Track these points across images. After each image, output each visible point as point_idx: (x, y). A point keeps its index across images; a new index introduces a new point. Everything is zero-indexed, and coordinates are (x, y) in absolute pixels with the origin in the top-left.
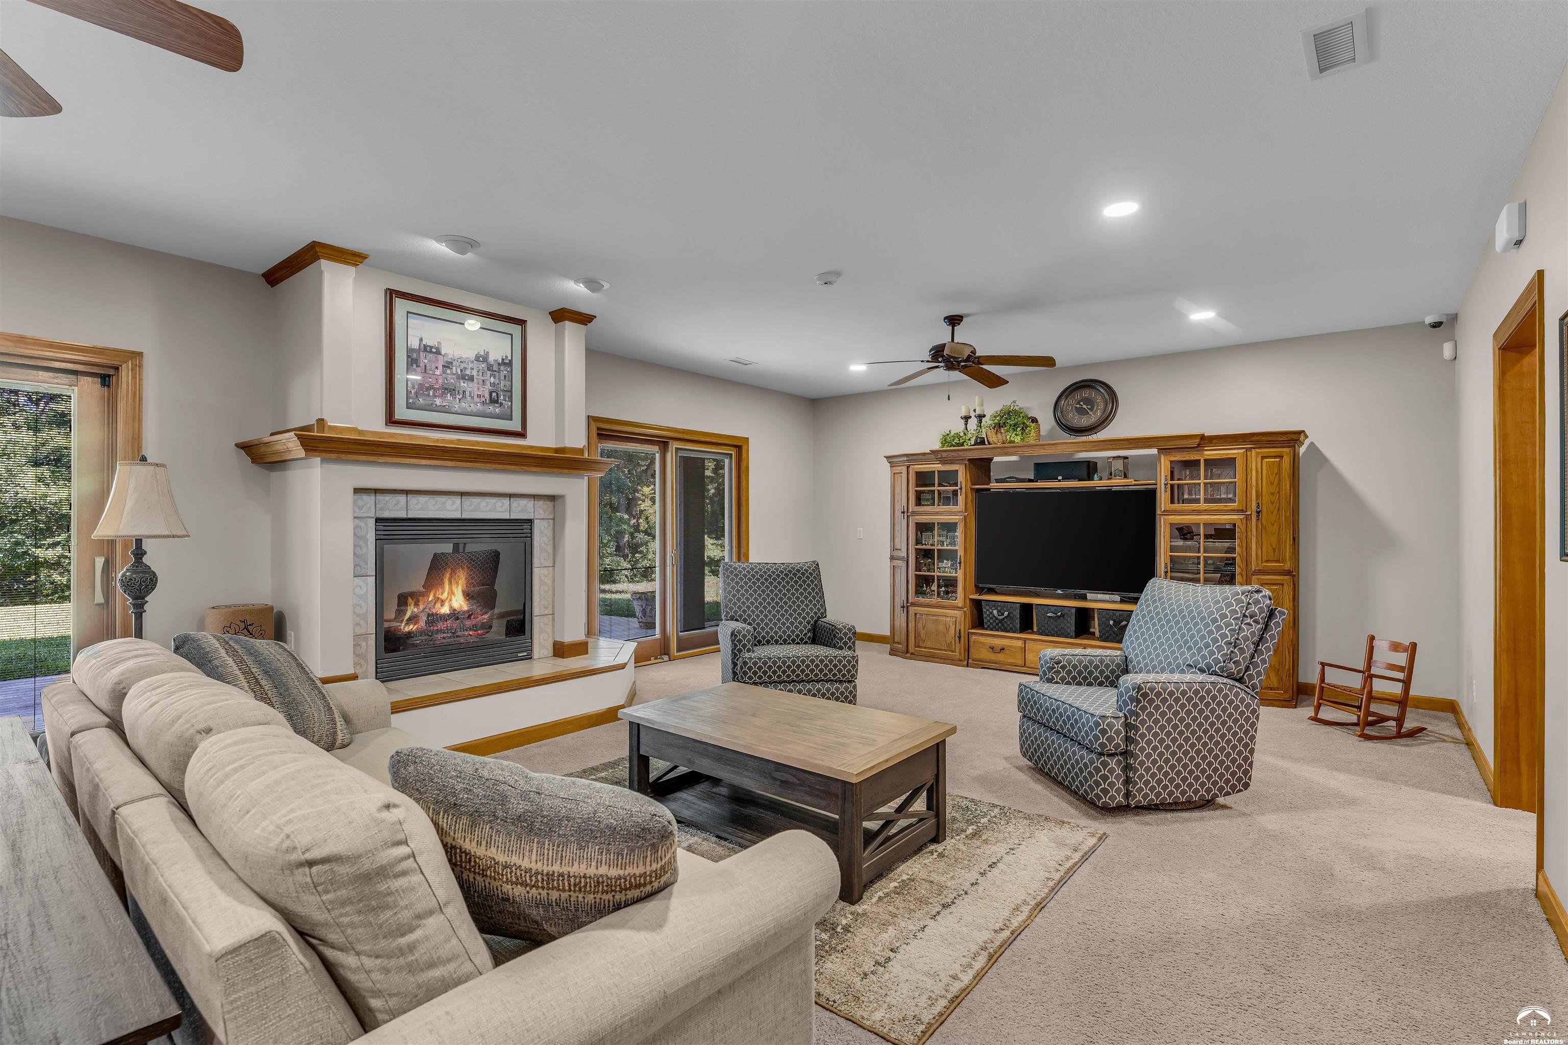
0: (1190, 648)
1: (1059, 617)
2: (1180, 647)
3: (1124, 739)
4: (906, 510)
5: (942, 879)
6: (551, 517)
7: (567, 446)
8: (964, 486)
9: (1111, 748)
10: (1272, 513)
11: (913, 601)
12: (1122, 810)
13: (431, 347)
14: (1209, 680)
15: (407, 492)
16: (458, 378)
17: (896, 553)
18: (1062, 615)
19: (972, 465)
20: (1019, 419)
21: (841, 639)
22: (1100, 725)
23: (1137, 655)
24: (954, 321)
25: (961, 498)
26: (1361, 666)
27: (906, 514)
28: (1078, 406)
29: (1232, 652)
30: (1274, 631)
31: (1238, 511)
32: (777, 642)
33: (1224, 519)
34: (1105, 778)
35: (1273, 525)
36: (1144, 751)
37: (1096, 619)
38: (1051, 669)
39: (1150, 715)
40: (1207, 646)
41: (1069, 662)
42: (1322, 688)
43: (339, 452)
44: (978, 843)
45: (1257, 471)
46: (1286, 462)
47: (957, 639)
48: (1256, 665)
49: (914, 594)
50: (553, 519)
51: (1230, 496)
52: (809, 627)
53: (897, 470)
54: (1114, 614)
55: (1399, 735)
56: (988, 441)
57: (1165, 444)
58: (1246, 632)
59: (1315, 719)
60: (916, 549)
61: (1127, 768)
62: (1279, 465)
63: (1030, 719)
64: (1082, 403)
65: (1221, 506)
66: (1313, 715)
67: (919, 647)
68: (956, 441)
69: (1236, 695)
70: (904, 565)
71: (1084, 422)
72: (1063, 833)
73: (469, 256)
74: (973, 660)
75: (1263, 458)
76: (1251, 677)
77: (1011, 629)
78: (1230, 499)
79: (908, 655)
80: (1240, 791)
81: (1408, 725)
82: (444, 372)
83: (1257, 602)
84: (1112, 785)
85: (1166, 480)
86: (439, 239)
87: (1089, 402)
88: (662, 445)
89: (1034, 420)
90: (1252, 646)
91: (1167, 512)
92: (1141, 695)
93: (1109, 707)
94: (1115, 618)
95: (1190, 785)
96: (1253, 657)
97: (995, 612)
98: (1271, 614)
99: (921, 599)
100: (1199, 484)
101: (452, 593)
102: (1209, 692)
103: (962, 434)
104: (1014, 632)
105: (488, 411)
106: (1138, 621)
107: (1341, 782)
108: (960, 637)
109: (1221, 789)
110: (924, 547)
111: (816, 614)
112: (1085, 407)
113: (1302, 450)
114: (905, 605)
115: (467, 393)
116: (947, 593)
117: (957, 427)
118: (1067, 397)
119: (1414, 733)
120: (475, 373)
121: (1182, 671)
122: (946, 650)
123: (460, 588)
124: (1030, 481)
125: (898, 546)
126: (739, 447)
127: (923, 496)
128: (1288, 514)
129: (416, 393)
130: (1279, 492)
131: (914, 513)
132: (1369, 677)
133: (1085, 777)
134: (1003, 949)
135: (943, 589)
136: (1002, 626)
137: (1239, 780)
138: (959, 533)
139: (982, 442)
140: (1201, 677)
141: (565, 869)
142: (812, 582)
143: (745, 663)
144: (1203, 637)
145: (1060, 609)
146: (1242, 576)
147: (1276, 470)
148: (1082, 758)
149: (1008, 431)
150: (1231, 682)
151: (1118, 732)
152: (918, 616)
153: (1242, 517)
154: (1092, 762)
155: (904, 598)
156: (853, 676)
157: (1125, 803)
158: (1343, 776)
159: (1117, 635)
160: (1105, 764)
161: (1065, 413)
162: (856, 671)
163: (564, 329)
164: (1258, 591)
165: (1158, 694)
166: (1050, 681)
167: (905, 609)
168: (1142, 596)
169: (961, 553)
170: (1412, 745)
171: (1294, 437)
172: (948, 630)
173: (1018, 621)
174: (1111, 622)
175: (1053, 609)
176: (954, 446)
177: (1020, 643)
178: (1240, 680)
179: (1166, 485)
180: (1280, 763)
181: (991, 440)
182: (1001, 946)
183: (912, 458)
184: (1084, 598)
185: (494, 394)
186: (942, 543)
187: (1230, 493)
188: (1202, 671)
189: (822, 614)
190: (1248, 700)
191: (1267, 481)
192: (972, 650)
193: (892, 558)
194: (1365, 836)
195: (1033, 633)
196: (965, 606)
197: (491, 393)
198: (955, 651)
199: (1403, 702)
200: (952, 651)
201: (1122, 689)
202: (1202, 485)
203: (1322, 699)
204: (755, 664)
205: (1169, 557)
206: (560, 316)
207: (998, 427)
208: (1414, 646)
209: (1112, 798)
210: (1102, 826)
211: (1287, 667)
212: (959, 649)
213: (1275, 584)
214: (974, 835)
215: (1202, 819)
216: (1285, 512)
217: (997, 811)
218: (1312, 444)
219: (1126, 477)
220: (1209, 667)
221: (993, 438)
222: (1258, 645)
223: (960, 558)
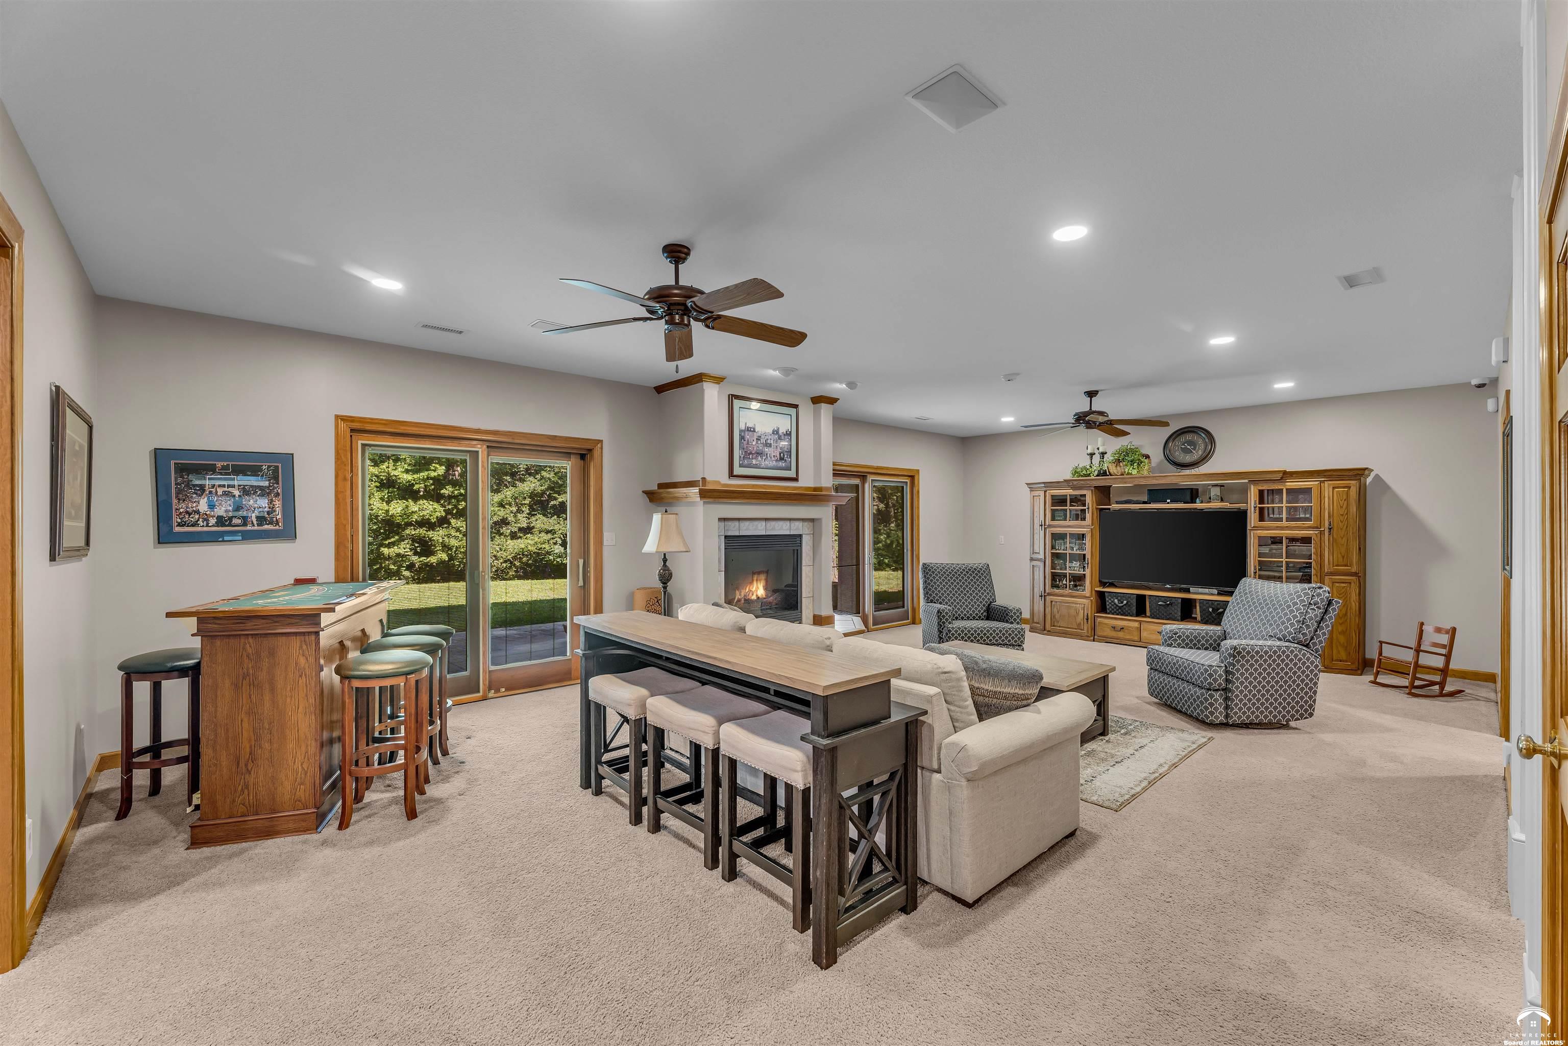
0: (1271, 625)
1: (1168, 605)
2: (1264, 624)
3: (1225, 680)
4: (1043, 524)
5: (1113, 752)
6: (812, 533)
7: (823, 486)
8: (1090, 506)
9: (1216, 686)
10: (1341, 529)
11: (1049, 592)
12: (1224, 725)
13: (751, 428)
14: (1284, 645)
15: (739, 519)
16: (764, 446)
17: (1035, 556)
18: (1171, 604)
19: (1096, 491)
20: (1136, 457)
21: (1012, 617)
22: (1208, 671)
23: (1232, 630)
24: (1091, 394)
25: (1088, 516)
26: (1413, 644)
27: (1043, 527)
28: (1183, 446)
29: (1301, 627)
30: (1332, 614)
31: (1313, 528)
32: (962, 618)
33: (1302, 534)
34: (1211, 705)
35: (1342, 538)
36: (1237, 688)
37: (1198, 607)
38: (1170, 638)
39: (1243, 666)
40: (1283, 623)
41: (1184, 633)
42: (1380, 660)
43: (715, 498)
44: (1130, 737)
45: (1329, 498)
46: (1353, 492)
47: (1085, 621)
48: (1318, 637)
49: (1050, 586)
50: (813, 534)
51: (1308, 516)
52: (984, 608)
53: (1036, 493)
54: (1212, 604)
55: (1441, 695)
56: (1109, 472)
57: (1255, 477)
58: (1311, 614)
59: (1374, 682)
60: (1052, 553)
61: (1227, 699)
62: (1348, 493)
63: (1156, 670)
64: (1186, 445)
65: (1299, 523)
66: (1373, 679)
67: (1054, 626)
68: (1084, 472)
69: (1304, 655)
70: (1041, 564)
71: (1188, 459)
72: (1185, 735)
73: (791, 377)
74: (1098, 637)
75: (1334, 488)
76: (1315, 644)
77: (1129, 613)
78: (1308, 518)
79: (1045, 632)
80: (1306, 718)
81: (1448, 688)
82: (757, 443)
83: (1318, 595)
84: (1216, 709)
85: (1255, 503)
86: (775, 370)
87: (1192, 443)
88: (862, 477)
89: (1147, 457)
90: (1315, 624)
91: (1255, 528)
92: (1236, 652)
93: (1215, 660)
94: (1214, 607)
95: (1271, 712)
96: (1316, 631)
97: (1116, 601)
98: (1330, 603)
99: (1056, 591)
100: (1282, 507)
101: (758, 588)
102: (1284, 652)
103: (1088, 467)
104: (1131, 616)
105: (779, 465)
106: (1234, 607)
107: (1387, 720)
108: (1087, 619)
109: (1293, 716)
110: (1058, 551)
111: (989, 599)
112: (1189, 447)
113: (1369, 480)
114: (1043, 594)
115: (768, 455)
116: (1076, 586)
117: (1085, 462)
118: (1174, 440)
119: (1452, 694)
120: (772, 442)
121: (1266, 639)
122: (1076, 629)
123: (762, 585)
124: (1145, 503)
125: (1037, 550)
126: (912, 477)
127: (1057, 514)
128: (1355, 530)
129: (743, 457)
130: (1347, 514)
131: (1050, 526)
132: (1418, 651)
133: (1197, 705)
134: (1156, 781)
135: (1072, 583)
136: (1121, 611)
137: (1306, 711)
138: (1088, 540)
139: (1105, 474)
140: (1278, 643)
141: (1002, 690)
142: (985, 577)
143: (950, 631)
144: (1280, 618)
145: (1168, 599)
146: (1317, 576)
147: (1345, 497)
148: (1195, 692)
149: (1126, 465)
150: (1300, 647)
151: (1220, 676)
152: (1053, 603)
153: (1317, 532)
154: (1202, 695)
155: (1042, 589)
156: (1022, 642)
157: (1226, 722)
158: (1388, 717)
159: (1215, 619)
160: (1211, 696)
161: (1172, 452)
162: (1024, 639)
163: (820, 408)
164: (1320, 588)
165: (1248, 653)
166: (1170, 645)
167: (1043, 598)
168: (1237, 590)
169: (1088, 556)
170: (1451, 702)
171: (1360, 472)
172: (1078, 614)
173: (1134, 608)
174: (1211, 610)
175: (1163, 599)
176: (1082, 476)
177: (1136, 625)
178: (1307, 646)
179: (1255, 507)
180: (1341, 707)
181: (1111, 471)
182: (1155, 779)
183: (1048, 485)
184: (1187, 591)
185: (782, 454)
186: (1072, 549)
187: (1308, 514)
188: (1280, 639)
189: (993, 599)
190: (1312, 659)
191: (1337, 505)
192: (1097, 628)
193: (1032, 559)
194: (1394, 747)
195: (1146, 616)
196: (1091, 596)
197: (780, 454)
198: (1083, 630)
199: (1445, 671)
200: (1081, 630)
201: (1223, 649)
202: (1284, 509)
203: (1380, 668)
204: (956, 631)
205: (1257, 562)
206: (817, 400)
207: (1118, 462)
208: (1454, 630)
209: (1217, 717)
210: (1209, 734)
211: (1354, 645)
212: (1086, 628)
213: (1343, 583)
214: (1126, 734)
215: (1279, 733)
216: (1353, 529)
217: (1138, 723)
218: (1377, 476)
219: (1222, 500)
220: (1284, 636)
221: (1113, 469)
222: (1320, 623)
223: (1088, 560)
